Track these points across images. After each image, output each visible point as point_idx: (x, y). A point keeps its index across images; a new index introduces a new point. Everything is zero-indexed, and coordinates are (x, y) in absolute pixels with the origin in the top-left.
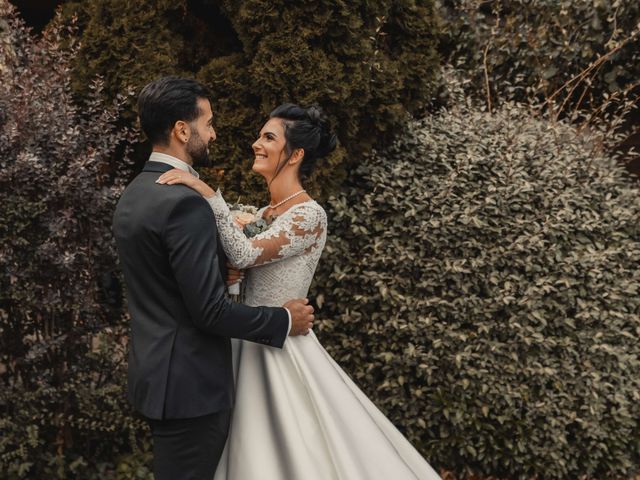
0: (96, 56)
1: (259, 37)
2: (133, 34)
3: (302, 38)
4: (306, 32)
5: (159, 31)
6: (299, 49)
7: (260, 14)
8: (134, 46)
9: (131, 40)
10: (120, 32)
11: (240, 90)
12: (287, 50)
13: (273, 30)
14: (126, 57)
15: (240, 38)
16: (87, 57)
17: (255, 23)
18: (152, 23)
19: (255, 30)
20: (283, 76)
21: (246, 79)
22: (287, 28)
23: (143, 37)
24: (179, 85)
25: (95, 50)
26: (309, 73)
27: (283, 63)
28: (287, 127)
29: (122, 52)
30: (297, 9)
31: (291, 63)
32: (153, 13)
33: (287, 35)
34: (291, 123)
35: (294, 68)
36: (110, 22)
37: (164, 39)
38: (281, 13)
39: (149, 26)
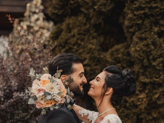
0: (64, 47)
1: (133, 34)
2: (79, 36)
3: (154, 32)
4: (156, 29)
5: (91, 34)
6: (152, 38)
7: (132, 22)
8: (79, 42)
9: (78, 39)
10: (74, 36)
11: (126, 59)
12: (146, 39)
13: (139, 29)
14: (76, 47)
15: (126, 35)
16: (60, 48)
17: (131, 27)
18: (88, 31)
19: (131, 30)
20: (143, 52)
21: (129, 54)
22: (146, 28)
23: (83, 37)
24: (64, 58)
25: (63, 45)
26: (157, 49)
27: (143, 45)
28: (107, 76)
29: (74, 45)
30: (152, 19)
31: (147, 45)
32: (88, 26)
33: (146, 31)
34: (111, 74)
35: (149, 48)
36: (70, 32)
37: (94, 38)
38: (143, 21)
39: (86, 32)
